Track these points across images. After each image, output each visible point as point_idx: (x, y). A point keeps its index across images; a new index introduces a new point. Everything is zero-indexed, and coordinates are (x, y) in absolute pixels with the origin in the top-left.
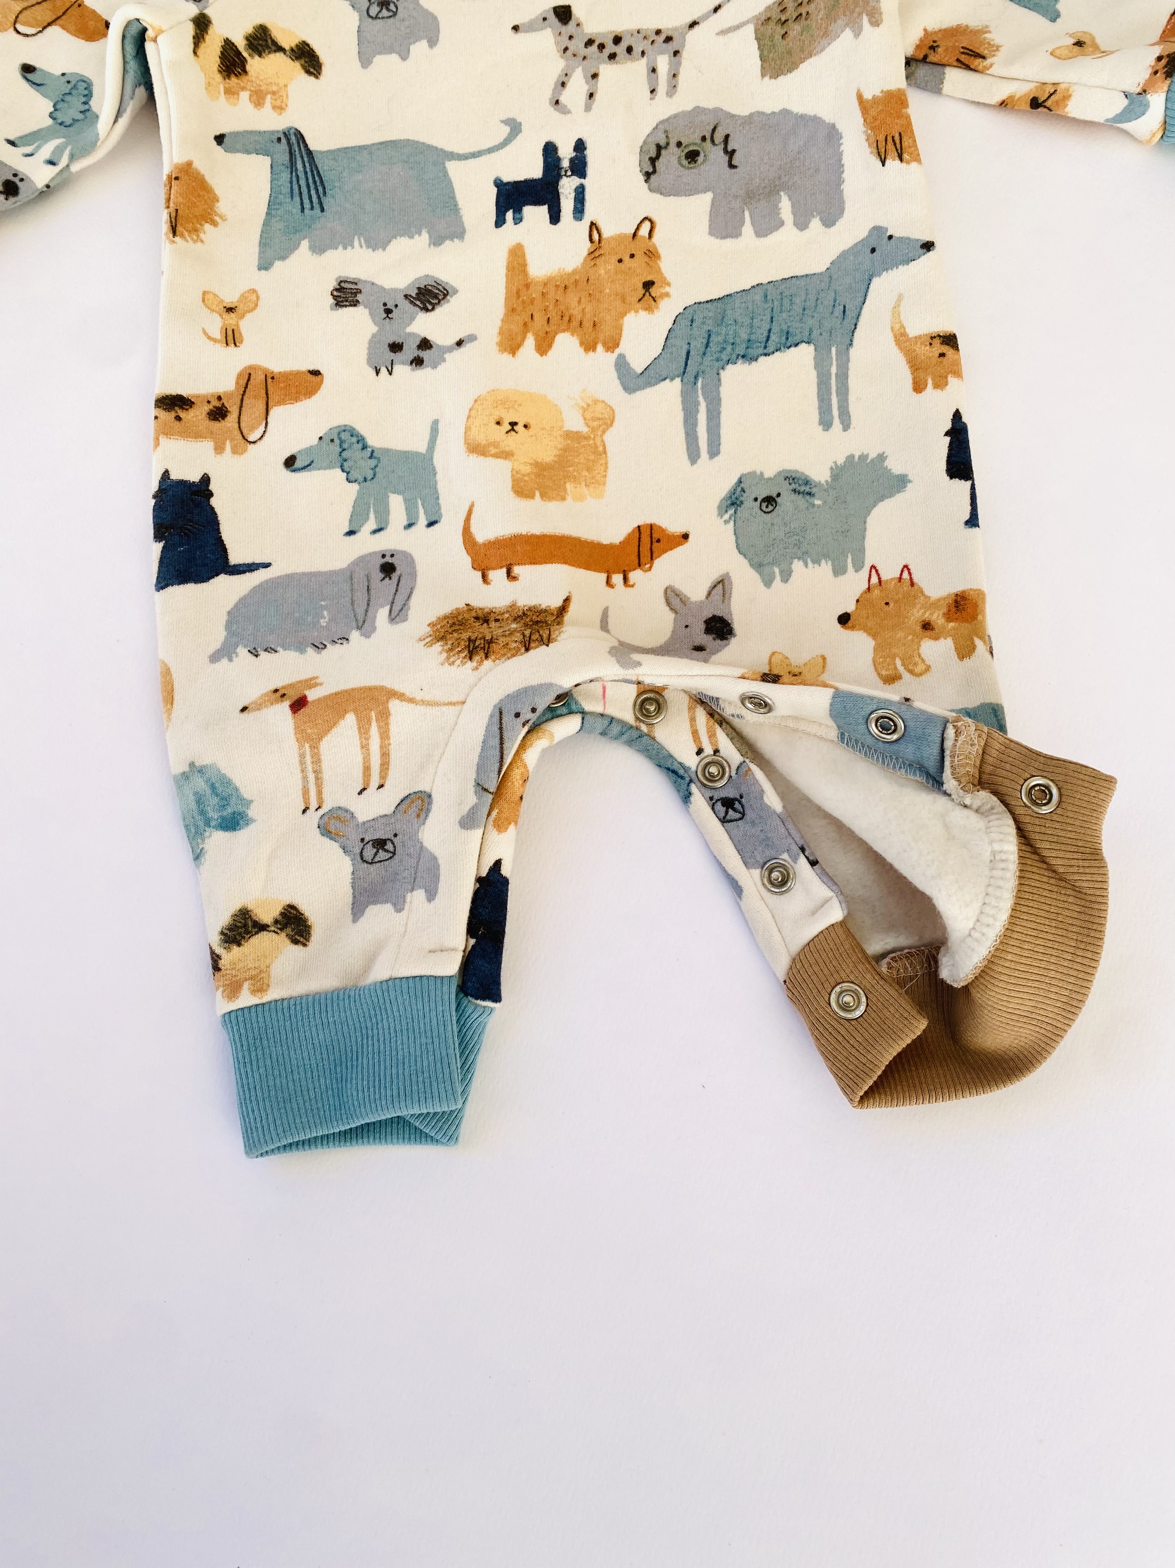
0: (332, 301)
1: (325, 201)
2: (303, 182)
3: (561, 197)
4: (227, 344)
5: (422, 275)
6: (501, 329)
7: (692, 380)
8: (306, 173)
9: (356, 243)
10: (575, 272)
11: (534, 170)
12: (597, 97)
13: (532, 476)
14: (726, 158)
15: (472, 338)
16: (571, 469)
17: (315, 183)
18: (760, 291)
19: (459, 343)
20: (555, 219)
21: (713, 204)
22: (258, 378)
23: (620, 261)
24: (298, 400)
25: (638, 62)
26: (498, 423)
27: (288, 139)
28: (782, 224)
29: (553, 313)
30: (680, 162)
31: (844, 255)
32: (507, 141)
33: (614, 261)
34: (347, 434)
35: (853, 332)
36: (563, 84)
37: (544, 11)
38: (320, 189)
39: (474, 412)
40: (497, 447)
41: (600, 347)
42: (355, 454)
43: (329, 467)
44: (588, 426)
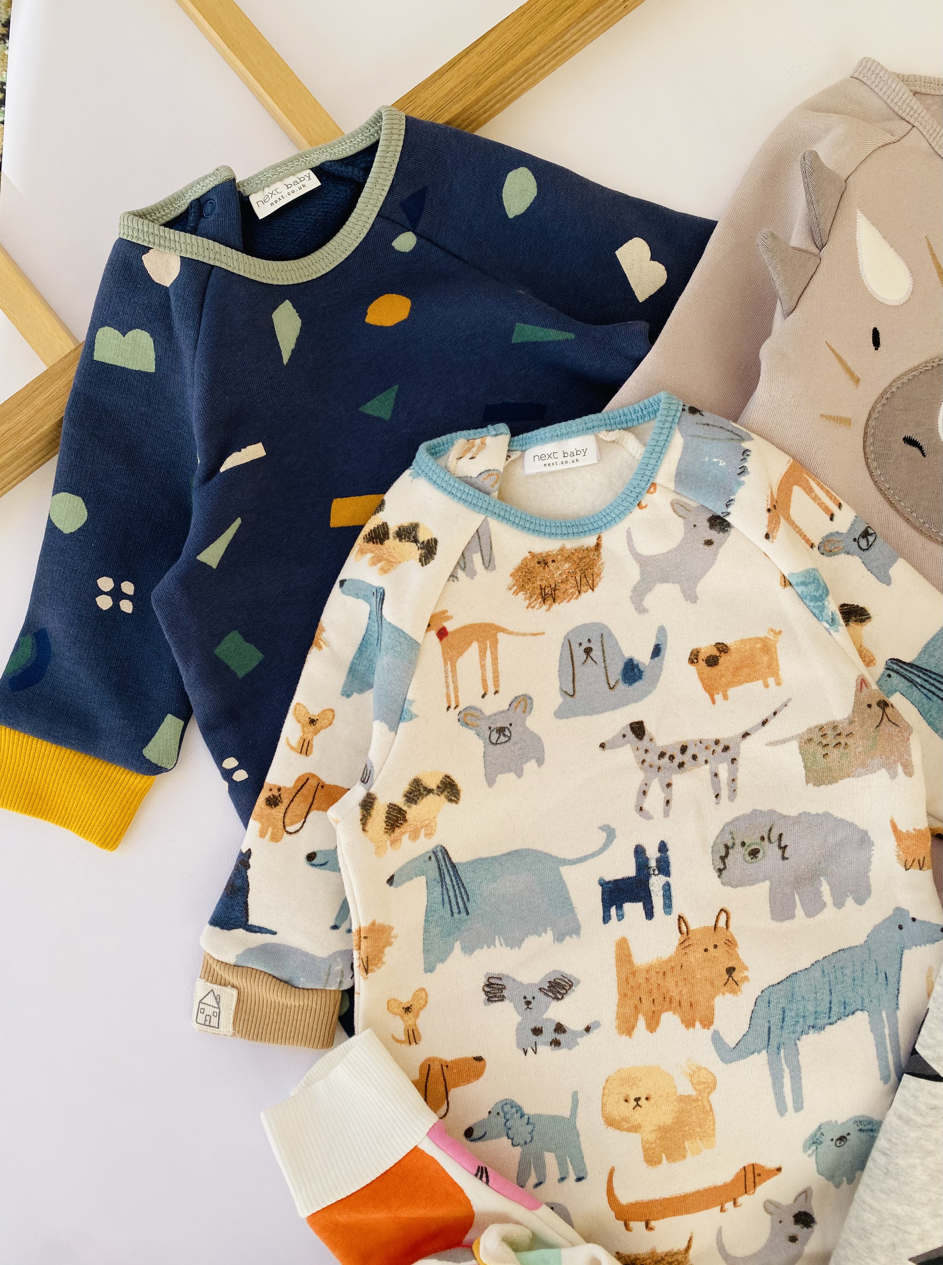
0: (484, 997)
1: (469, 905)
2: (451, 894)
3: (652, 895)
4: (410, 1044)
5: (551, 970)
6: (617, 1013)
7: (776, 1050)
8: (453, 887)
9: (497, 942)
10: (670, 960)
11: (629, 870)
12: (672, 803)
13: (658, 1142)
14: (780, 852)
15: (597, 1024)
16: (687, 1128)
17: (461, 893)
18: (818, 967)
19: (588, 1029)
20: (649, 914)
21: (770, 891)
22: (436, 1068)
23: (706, 950)
24: (469, 1082)
25: (702, 768)
26: (626, 1101)
27: (436, 857)
28: (824, 905)
29: (656, 995)
30: (744, 858)
31: (877, 929)
32: (605, 846)
33: (701, 950)
34: (509, 1106)
35: (897, 997)
36: (644, 793)
37: (623, 728)
38: (465, 897)
39: (606, 1091)
40: (628, 1122)
41: (698, 1024)
42: (516, 1123)
43: (498, 1136)
44: (696, 1090)
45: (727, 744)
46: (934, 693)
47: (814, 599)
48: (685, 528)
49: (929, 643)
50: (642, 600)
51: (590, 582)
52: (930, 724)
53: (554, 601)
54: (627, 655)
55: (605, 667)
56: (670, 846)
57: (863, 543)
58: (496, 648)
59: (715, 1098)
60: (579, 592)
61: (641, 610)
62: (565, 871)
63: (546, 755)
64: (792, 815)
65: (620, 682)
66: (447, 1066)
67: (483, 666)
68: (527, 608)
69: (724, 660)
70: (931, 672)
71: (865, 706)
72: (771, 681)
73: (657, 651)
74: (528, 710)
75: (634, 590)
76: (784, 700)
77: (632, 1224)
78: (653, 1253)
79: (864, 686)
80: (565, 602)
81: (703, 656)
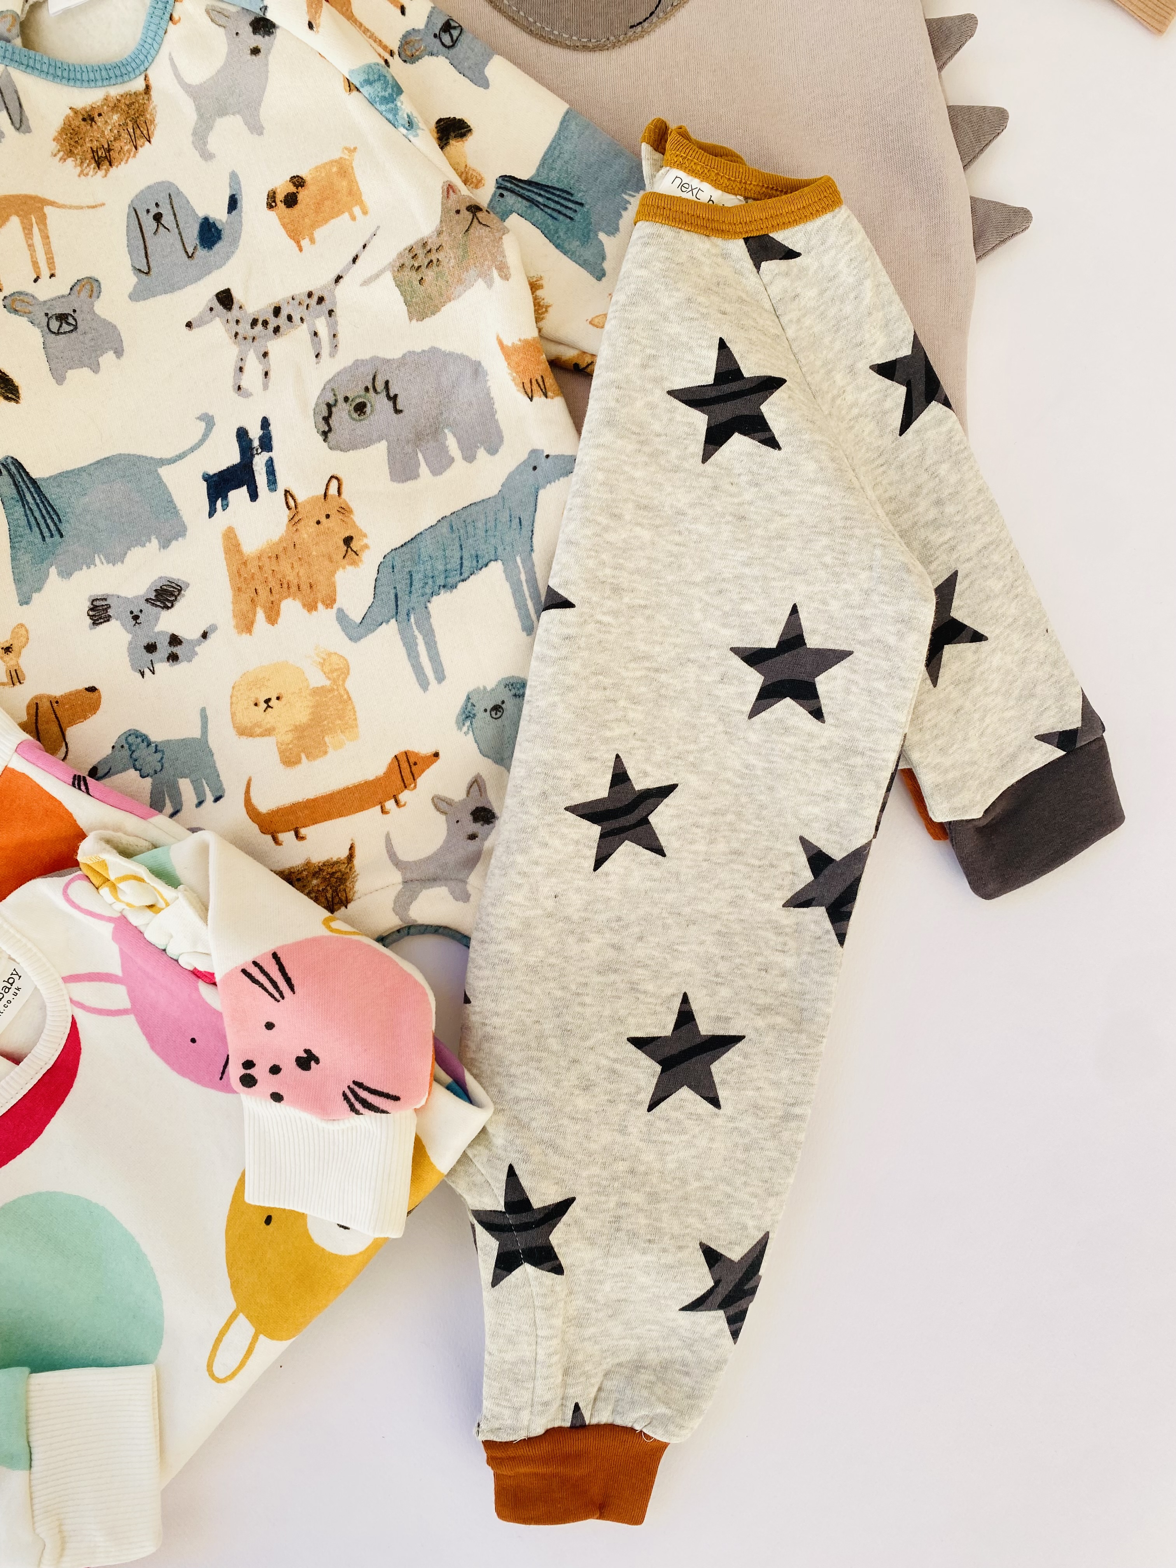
0: (89, 621)
1: (61, 526)
2: (38, 516)
3: (256, 476)
4: (14, 685)
6: (233, 611)
7: (405, 617)
8: (38, 506)
9: (97, 561)
10: (282, 540)
13: (295, 742)
14: (391, 404)
15: (214, 628)
16: (325, 722)
17: (48, 512)
18: (445, 523)
19: (205, 635)
20: (254, 495)
21: (389, 452)
22: (45, 706)
23: (318, 522)
24: (85, 718)
25: (299, 329)
26: (256, 705)
27: (9, 471)
28: (452, 460)
29: (273, 583)
30: (350, 415)
31: (511, 477)
32: (205, 436)
33: (313, 523)
34: (133, 737)
35: (531, 538)
36: (241, 369)
37: (210, 301)
38: (55, 517)
39: (234, 698)
40: (260, 726)
41: (320, 606)
42: (142, 752)
43: (124, 770)
44: (329, 679)
45: (320, 294)
46: (560, 212)
47: (386, 100)
48: (228, 39)
49: (546, 153)
50: (205, 144)
51: (145, 132)
52: (557, 246)
53: (111, 165)
54: (201, 214)
55: (180, 233)
56: (272, 421)
57: (446, 39)
58: (45, 225)
59: (350, 684)
60: (136, 148)
61: (207, 156)
62: (163, 471)
63: (125, 344)
64: (396, 357)
65: (199, 247)
66: (57, 702)
67: (31, 246)
68: (79, 176)
69: (303, 195)
70: (554, 188)
71: (453, 213)
72: (357, 210)
73: (233, 203)
74: (95, 294)
75: (195, 133)
76: (372, 230)
77: (281, 836)
78: (308, 863)
79: (451, 191)
80: (123, 163)
81: (280, 197)
